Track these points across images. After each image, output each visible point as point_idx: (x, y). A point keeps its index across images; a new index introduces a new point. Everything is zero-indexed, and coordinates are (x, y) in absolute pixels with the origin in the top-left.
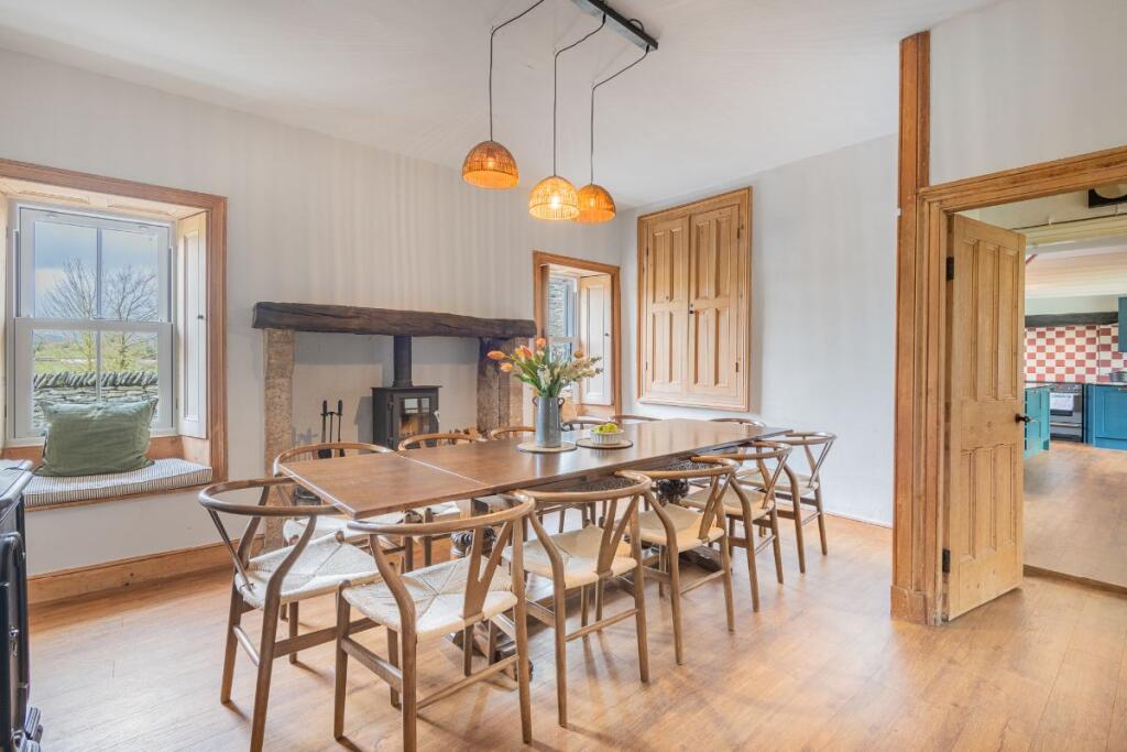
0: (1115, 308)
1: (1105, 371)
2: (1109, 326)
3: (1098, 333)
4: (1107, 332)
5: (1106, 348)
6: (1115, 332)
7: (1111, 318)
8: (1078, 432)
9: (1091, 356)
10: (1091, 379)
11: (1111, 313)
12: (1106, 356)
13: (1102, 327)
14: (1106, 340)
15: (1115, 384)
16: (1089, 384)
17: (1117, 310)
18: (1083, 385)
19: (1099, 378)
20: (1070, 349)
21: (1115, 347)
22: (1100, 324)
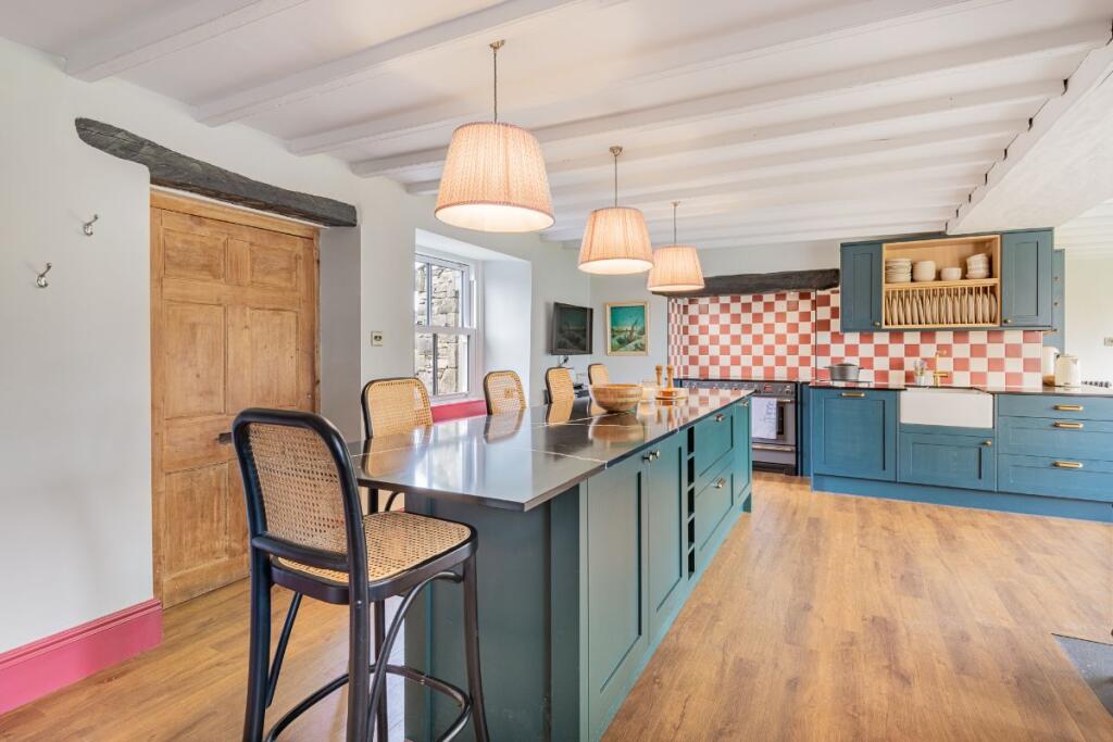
0: (835, 263)
1: (824, 362)
2: (827, 292)
3: (815, 305)
4: (825, 301)
5: (822, 325)
6: (836, 300)
7: (829, 279)
8: (790, 460)
9: (805, 339)
10: (805, 375)
11: (831, 270)
12: (824, 338)
13: (819, 293)
14: (824, 313)
15: (837, 384)
16: (803, 383)
17: (837, 265)
18: (796, 384)
19: (816, 372)
20: (781, 328)
21: (836, 325)
22: (817, 289)
